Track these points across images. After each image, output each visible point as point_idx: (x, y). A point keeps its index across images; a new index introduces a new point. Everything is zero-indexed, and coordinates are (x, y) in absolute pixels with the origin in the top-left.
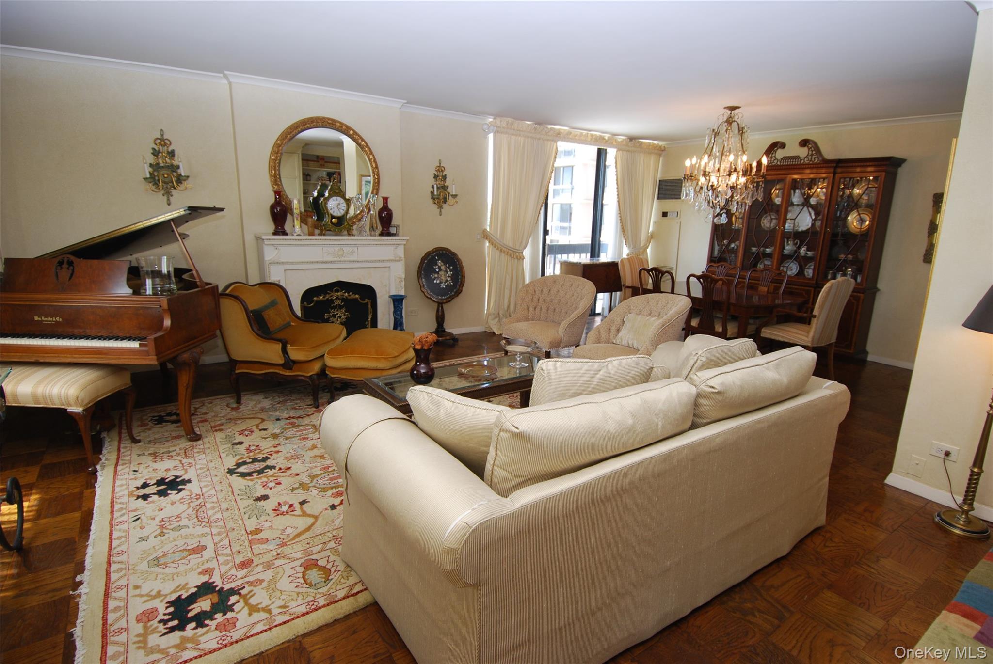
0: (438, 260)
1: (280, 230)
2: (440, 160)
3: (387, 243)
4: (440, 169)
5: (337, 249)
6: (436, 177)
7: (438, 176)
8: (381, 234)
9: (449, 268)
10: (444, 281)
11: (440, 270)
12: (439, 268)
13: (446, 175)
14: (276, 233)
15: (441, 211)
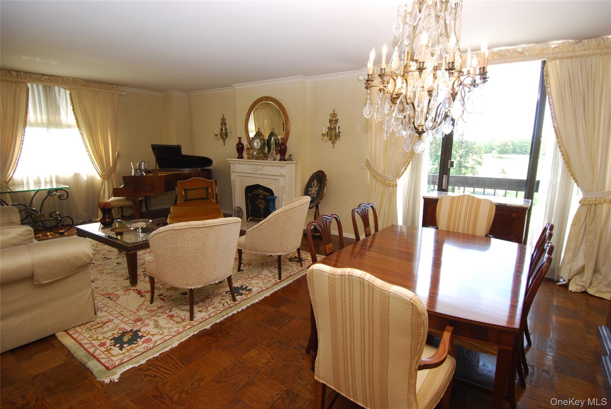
0: (315, 179)
1: (241, 157)
2: (334, 109)
3: (275, 165)
4: (334, 115)
5: (254, 166)
6: (331, 121)
7: (332, 121)
8: (280, 160)
9: (318, 185)
10: (313, 194)
11: (314, 186)
12: (314, 184)
13: (337, 119)
14: (239, 158)
15: (333, 145)
